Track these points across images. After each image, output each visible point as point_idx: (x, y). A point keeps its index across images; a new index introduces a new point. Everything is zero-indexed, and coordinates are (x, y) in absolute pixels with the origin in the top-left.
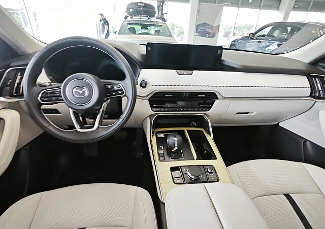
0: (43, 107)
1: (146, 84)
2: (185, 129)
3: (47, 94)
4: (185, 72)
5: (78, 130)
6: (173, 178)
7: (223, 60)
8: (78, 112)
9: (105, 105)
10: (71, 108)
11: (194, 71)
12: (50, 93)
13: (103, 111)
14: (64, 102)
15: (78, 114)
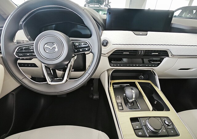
0: (19, 61)
1: (107, 43)
2: (136, 82)
3: (22, 49)
4: (141, 33)
5: (50, 83)
6: (134, 130)
7: (172, 23)
8: (49, 66)
9: (72, 60)
10: (43, 63)
11: (149, 33)
12: (25, 49)
13: (71, 65)
14: (37, 58)
15: (49, 68)
